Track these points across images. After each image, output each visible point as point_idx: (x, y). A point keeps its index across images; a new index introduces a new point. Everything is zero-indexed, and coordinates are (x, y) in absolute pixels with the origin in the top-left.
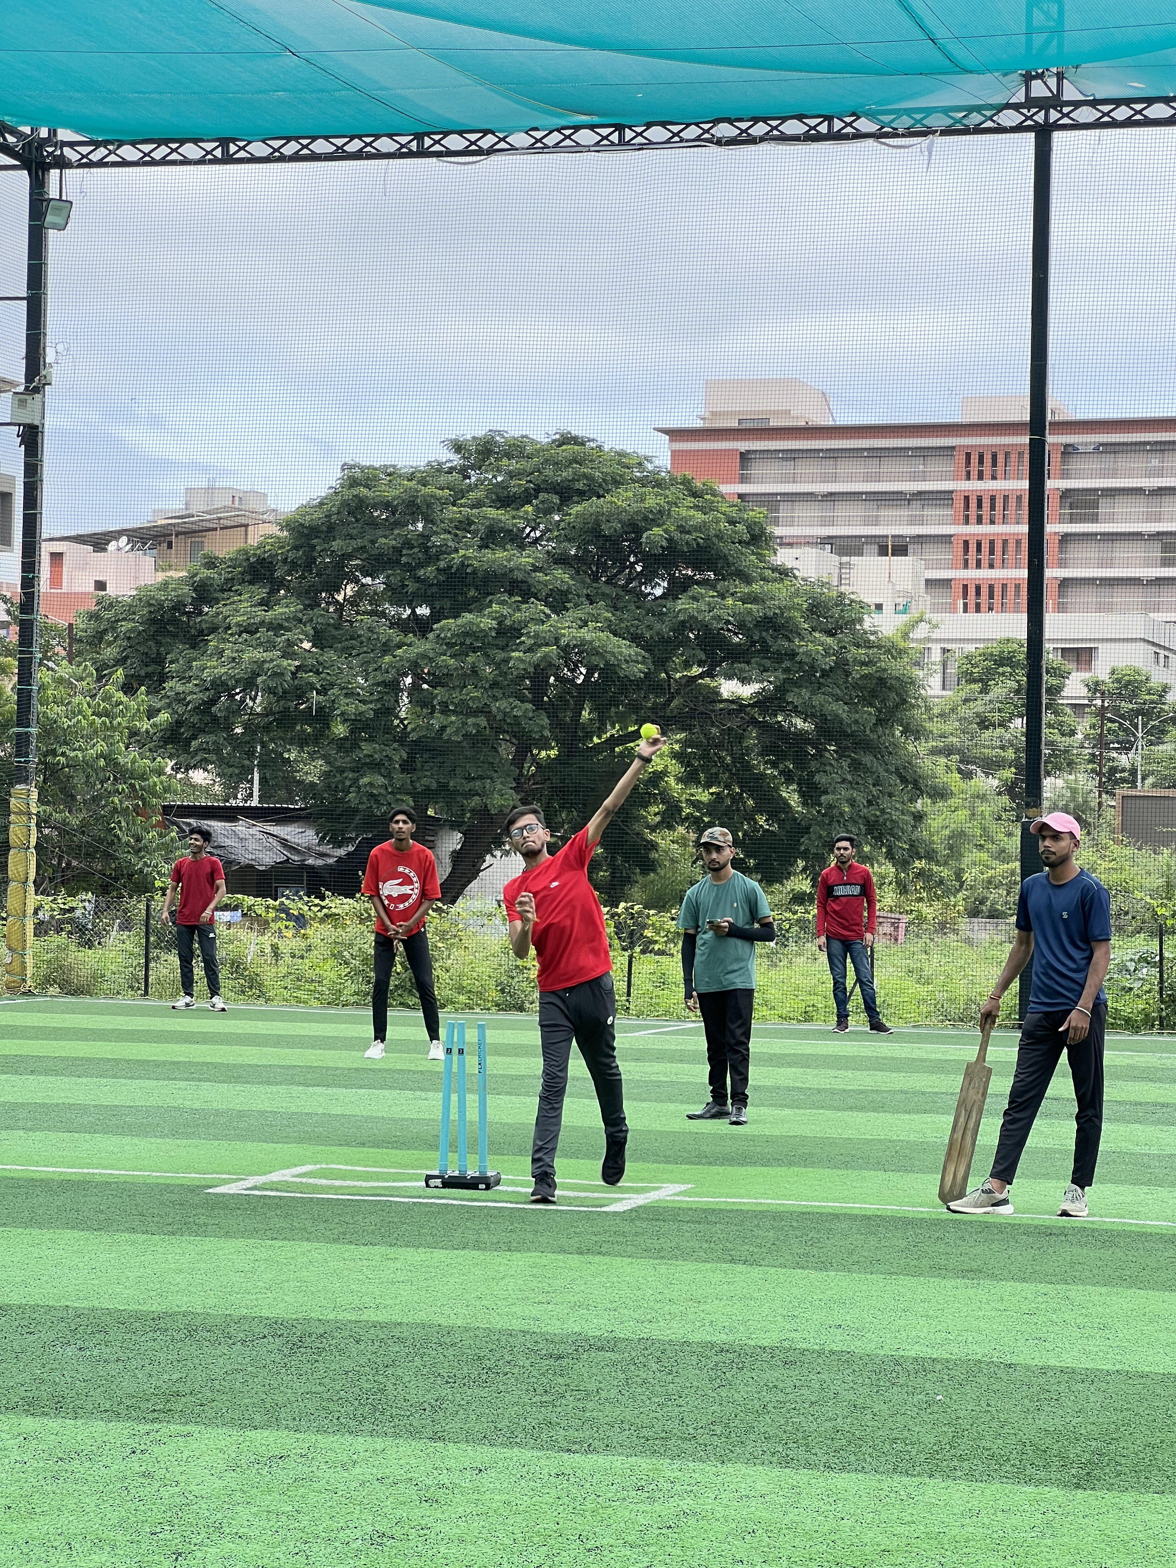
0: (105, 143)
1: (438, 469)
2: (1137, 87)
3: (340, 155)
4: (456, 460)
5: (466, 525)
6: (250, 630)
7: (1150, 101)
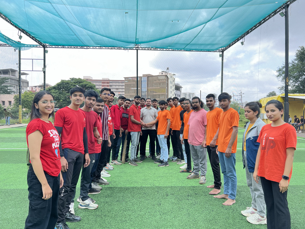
0: (51, 46)
1: (69, 80)
2: (145, 46)
3: (74, 48)
4: (70, 80)
5: (72, 85)
6: (54, 93)
7: (146, 48)
